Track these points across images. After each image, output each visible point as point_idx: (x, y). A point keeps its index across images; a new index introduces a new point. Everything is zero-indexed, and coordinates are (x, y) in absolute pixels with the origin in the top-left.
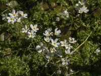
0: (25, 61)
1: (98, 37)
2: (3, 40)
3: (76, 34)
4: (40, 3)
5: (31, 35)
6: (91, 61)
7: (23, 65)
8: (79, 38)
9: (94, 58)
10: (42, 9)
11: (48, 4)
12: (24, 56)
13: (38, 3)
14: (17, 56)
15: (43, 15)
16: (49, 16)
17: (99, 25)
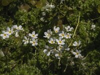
0: (32, 65)
1: (88, 14)
2: (4, 55)
3: (67, 20)
4: (20, 6)
5: (34, 43)
6: (92, 39)
7: (33, 70)
8: (71, 22)
9: (93, 34)
10: (25, 11)
11: (29, 4)
12: (29, 61)
13: (18, 7)
14: (23, 64)
15: (29, 17)
16: (34, 15)
17: (83, 3)
